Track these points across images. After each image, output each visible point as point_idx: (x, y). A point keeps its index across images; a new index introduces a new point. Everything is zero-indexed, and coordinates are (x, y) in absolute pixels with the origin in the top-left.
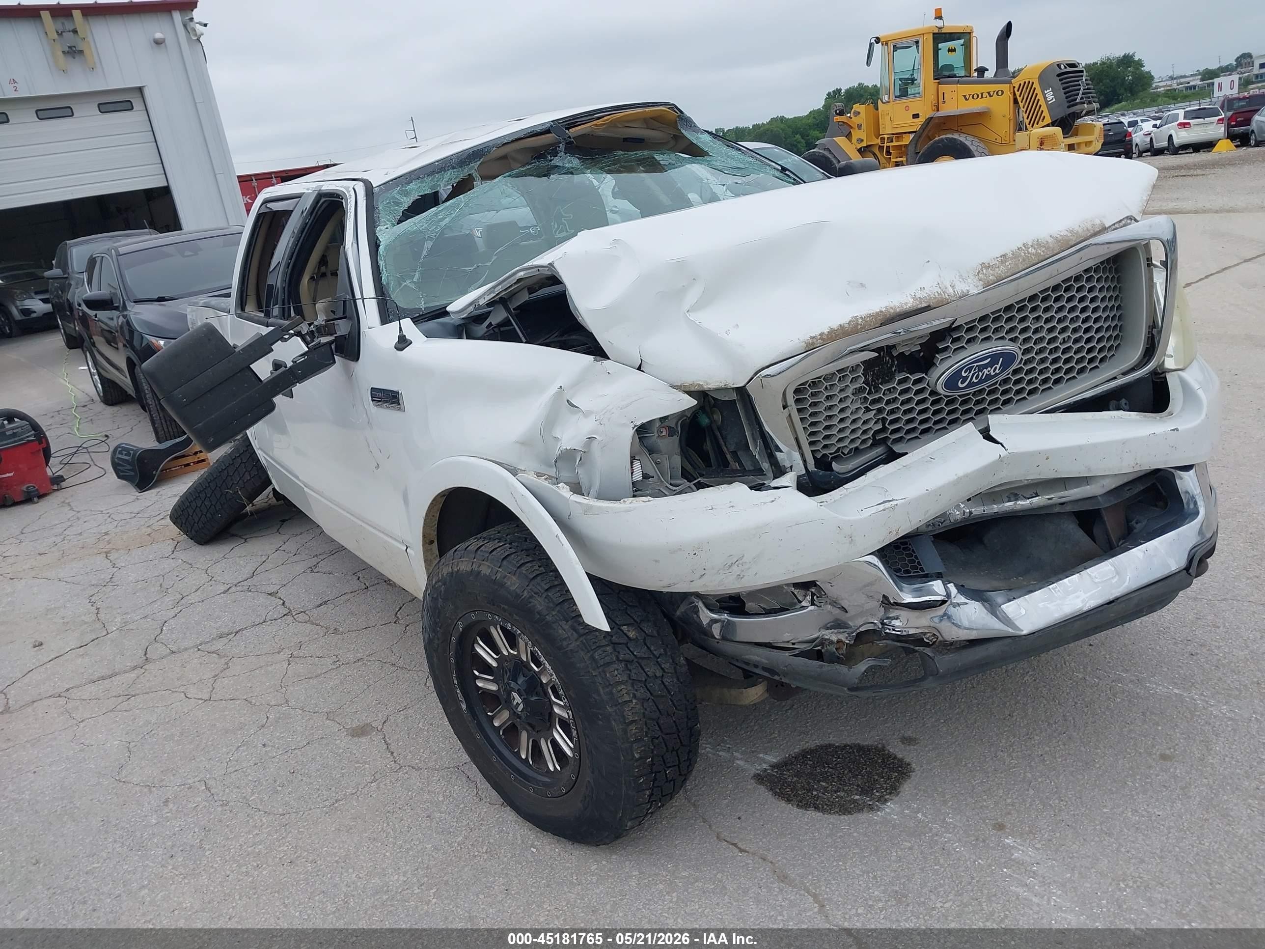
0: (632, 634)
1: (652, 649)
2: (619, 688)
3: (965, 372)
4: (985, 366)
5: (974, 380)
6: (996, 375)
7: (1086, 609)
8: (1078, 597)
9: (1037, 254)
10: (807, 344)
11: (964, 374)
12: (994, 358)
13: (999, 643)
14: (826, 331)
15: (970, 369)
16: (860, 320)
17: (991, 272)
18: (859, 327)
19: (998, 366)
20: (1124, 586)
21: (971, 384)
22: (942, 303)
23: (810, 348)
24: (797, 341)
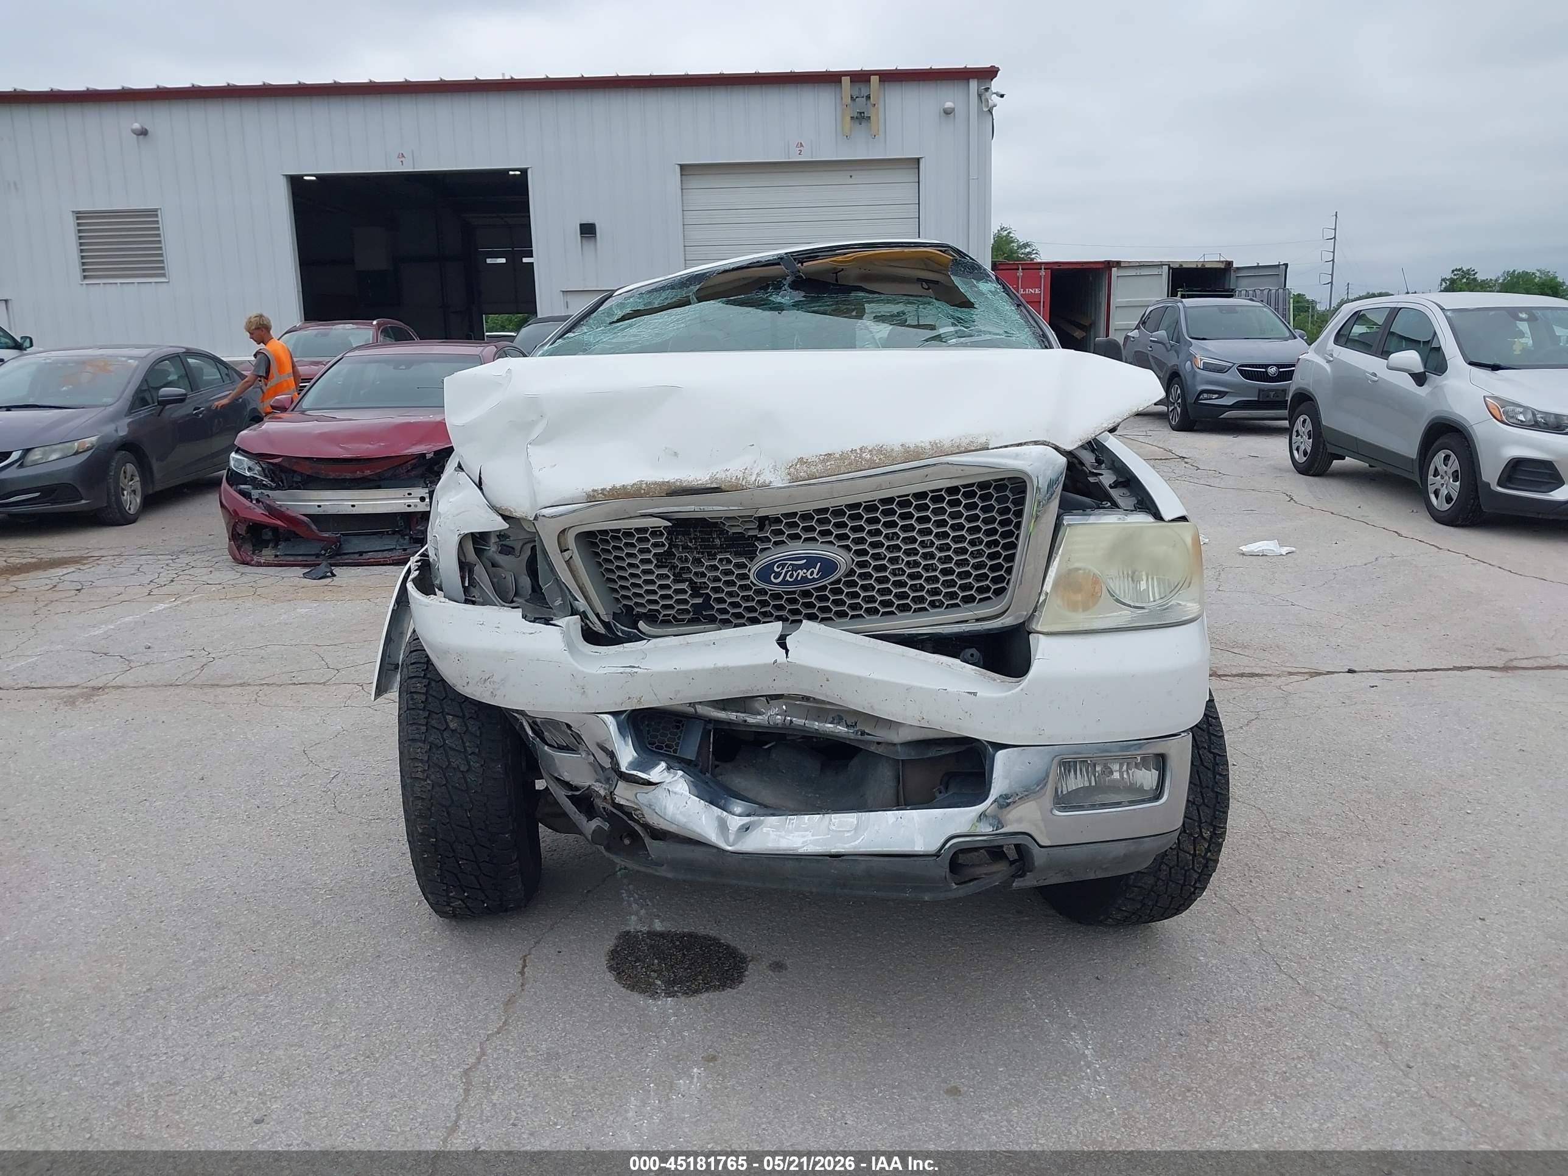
0: (453, 725)
1: (467, 744)
2: (416, 765)
3: (778, 567)
4: (801, 567)
5: (788, 578)
6: (814, 580)
7: (801, 851)
8: (803, 837)
9: (871, 460)
10: (589, 496)
11: (776, 569)
12: (811, 562)
13: (703, 849)
14: (609, 487)
15: (783, 565)
16: (644, 486)
17: (805, 469)
18: (643, 491)
19: (816, 571)
20: (853, 844)
21: (784, 582)
22: (735, 488)
23: (592, 498)
24: (580, 490)
